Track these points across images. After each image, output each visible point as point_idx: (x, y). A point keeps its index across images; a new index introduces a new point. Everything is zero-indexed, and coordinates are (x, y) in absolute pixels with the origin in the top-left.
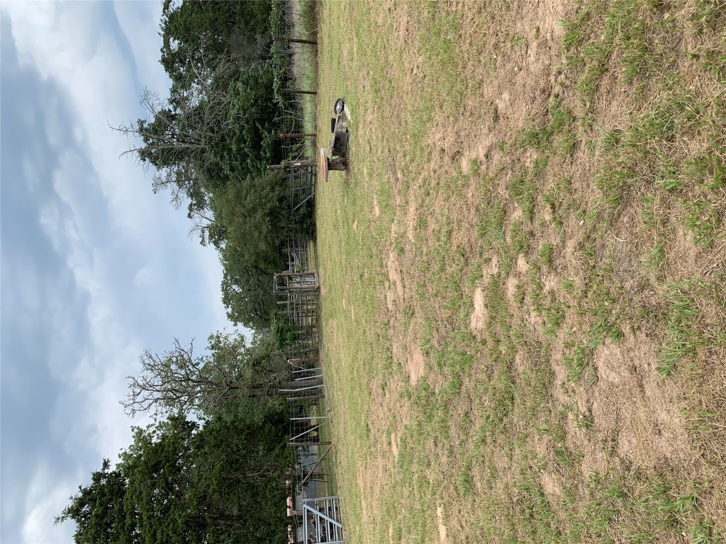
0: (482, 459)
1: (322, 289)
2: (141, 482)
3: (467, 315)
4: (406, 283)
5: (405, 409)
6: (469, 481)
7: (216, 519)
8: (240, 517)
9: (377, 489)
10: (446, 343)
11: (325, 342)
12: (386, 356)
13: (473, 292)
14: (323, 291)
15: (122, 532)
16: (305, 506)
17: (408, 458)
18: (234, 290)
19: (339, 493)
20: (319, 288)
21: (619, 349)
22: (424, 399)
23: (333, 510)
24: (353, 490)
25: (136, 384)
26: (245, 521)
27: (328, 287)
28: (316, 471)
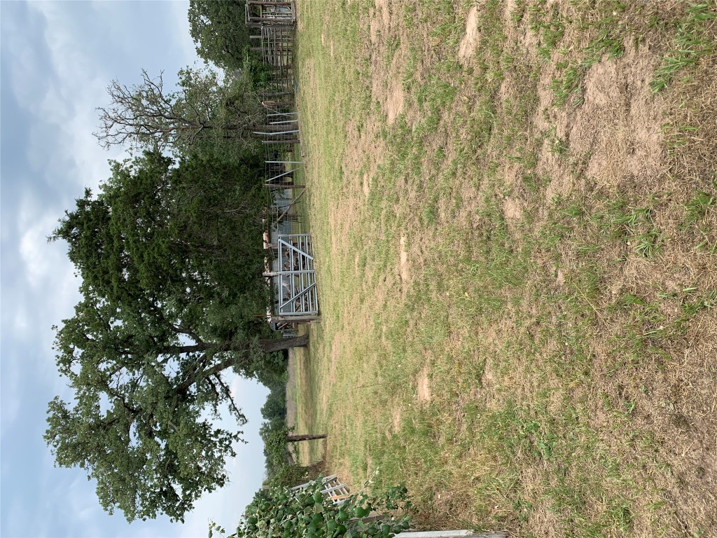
0: (449, 190)
1: (299, 23)
2: (123, 210)
3: (457, 42)
4: (394, 9)
5: (380, 149)
6: (434, 213)
7: (198, 247)
8: (219, 247)
9: (347, 226)
10: (429, 76)
11: (301, 85)
12: (364, 95)
13: (467, 12)
14: (300, 26)
15: (111, 252)
16: (279, 240)
17: (378, 196)
18: (202, 21)
19: (311, 231)
20: (295, 22)
21: (615, 66)
22: (401, 139)
23: (306, 245)
24: (325, 228)
25: (106, 116)
26: (225, 250)
27: (306, 21)
28: (290, 213)
